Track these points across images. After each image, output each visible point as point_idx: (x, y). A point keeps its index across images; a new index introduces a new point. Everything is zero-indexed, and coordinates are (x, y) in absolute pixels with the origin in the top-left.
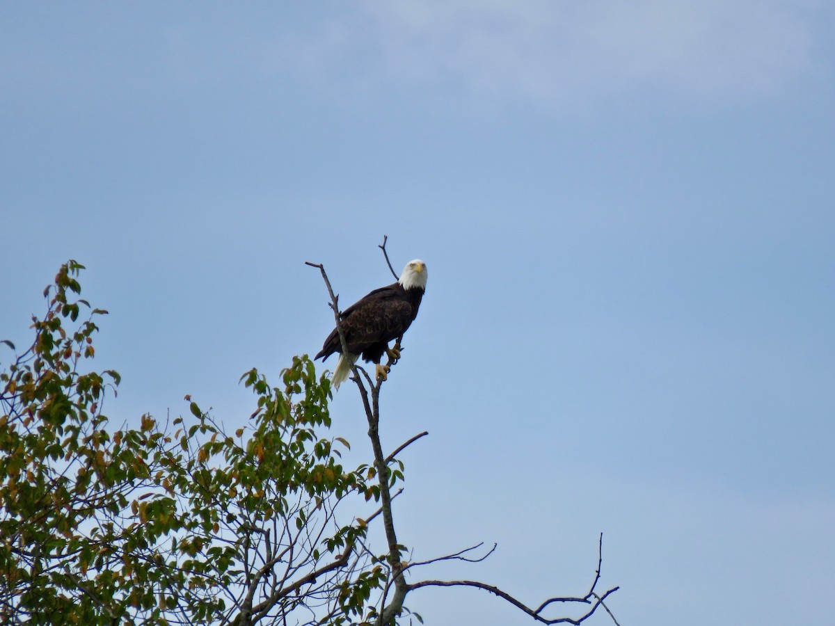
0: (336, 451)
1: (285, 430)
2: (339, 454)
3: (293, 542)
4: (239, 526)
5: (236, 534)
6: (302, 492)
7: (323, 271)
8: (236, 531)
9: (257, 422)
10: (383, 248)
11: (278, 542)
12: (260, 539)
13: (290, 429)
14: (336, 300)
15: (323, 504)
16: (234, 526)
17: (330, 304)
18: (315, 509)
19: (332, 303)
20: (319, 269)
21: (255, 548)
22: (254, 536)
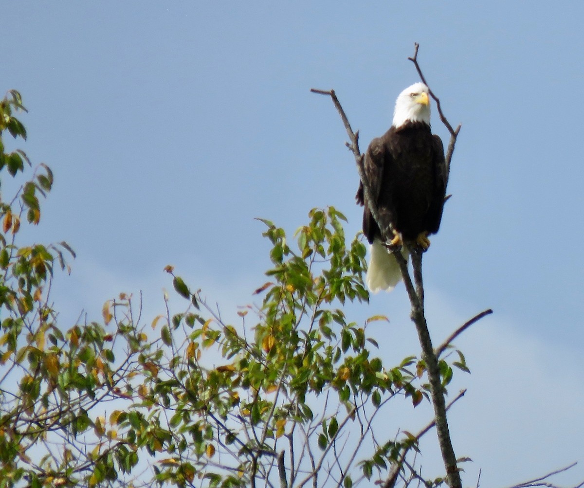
0: (370, 340)
1: (304, 311)
2: (375, 343)
3: (316, 466)
4: (241, 447)
5: (238, 459)
6: (330, 393)
7: (335, 99)
8: (237, 455)
9: (265, 301)
10: (415, 61)
11: (296, 468)
12: (272, 465)
13: (311, 311)
14: (356, 138)
15: (356, 414)
16: (235, 447)
17: (348, 145)
18: (347, 420)
19: (351, 143)
20: (330, 97)
21: (266, 477)
22: (264, 460)
